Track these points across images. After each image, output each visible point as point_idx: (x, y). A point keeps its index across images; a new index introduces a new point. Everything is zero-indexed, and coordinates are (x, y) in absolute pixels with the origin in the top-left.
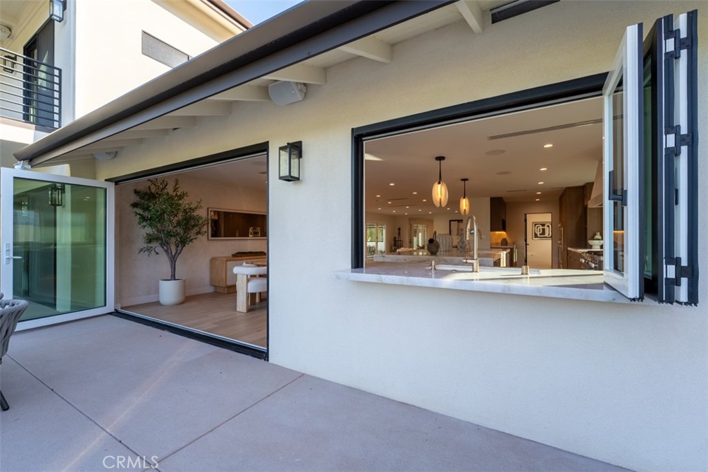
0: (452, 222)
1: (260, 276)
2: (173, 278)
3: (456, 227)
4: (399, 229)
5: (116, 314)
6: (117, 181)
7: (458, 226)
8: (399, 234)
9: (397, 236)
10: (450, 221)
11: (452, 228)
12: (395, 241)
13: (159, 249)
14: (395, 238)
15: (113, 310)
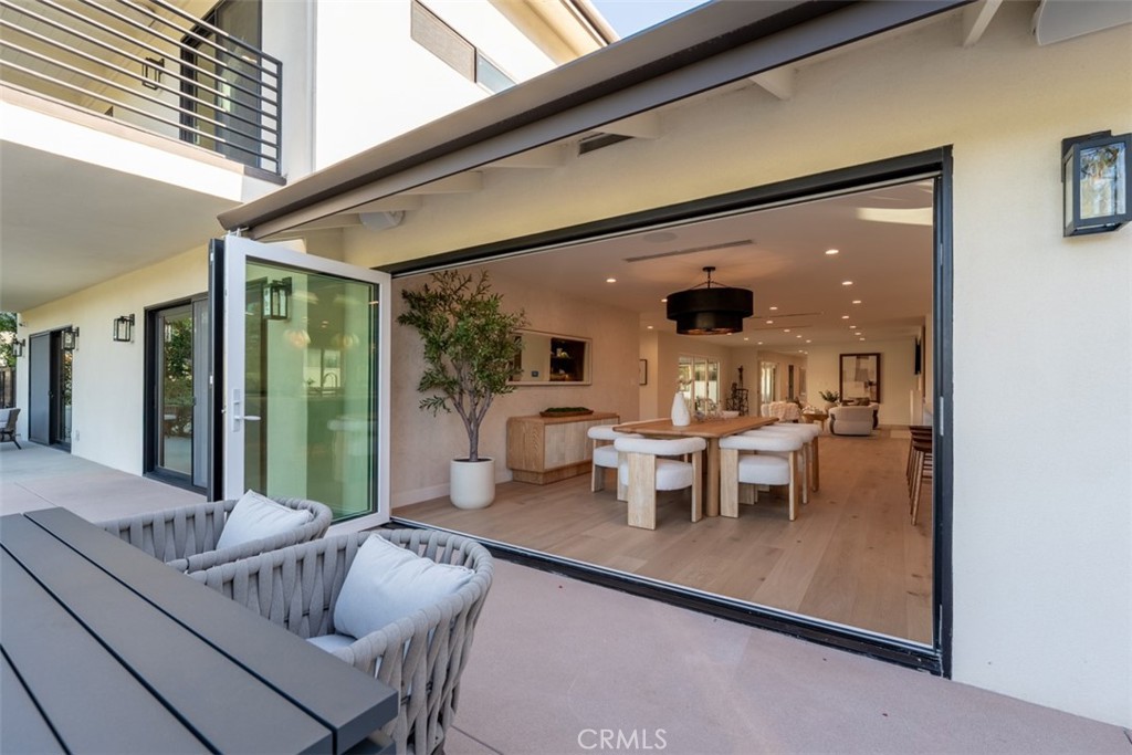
0: (844, 358)
1: (680, 458)
2: (474, 457)
3: (854, 366)
4: (741, 370)
5: (393, 526)
6: (395, 270)
7: (858, 364)
8: (741, 377)
9: (738, 381)
10: (841, 356)
11: (844, 369)
12: (735, 391)
13: (449, 403)
14: (735, 385)
15: (388, 520)
